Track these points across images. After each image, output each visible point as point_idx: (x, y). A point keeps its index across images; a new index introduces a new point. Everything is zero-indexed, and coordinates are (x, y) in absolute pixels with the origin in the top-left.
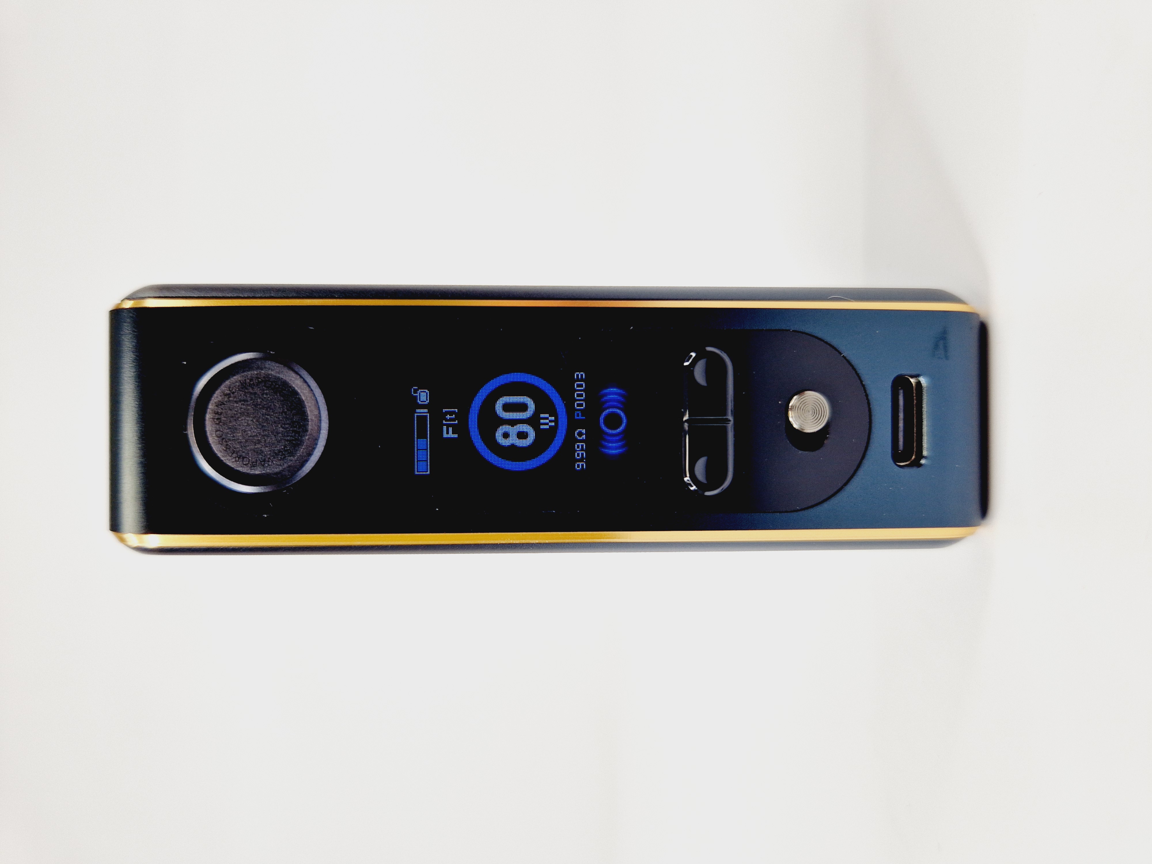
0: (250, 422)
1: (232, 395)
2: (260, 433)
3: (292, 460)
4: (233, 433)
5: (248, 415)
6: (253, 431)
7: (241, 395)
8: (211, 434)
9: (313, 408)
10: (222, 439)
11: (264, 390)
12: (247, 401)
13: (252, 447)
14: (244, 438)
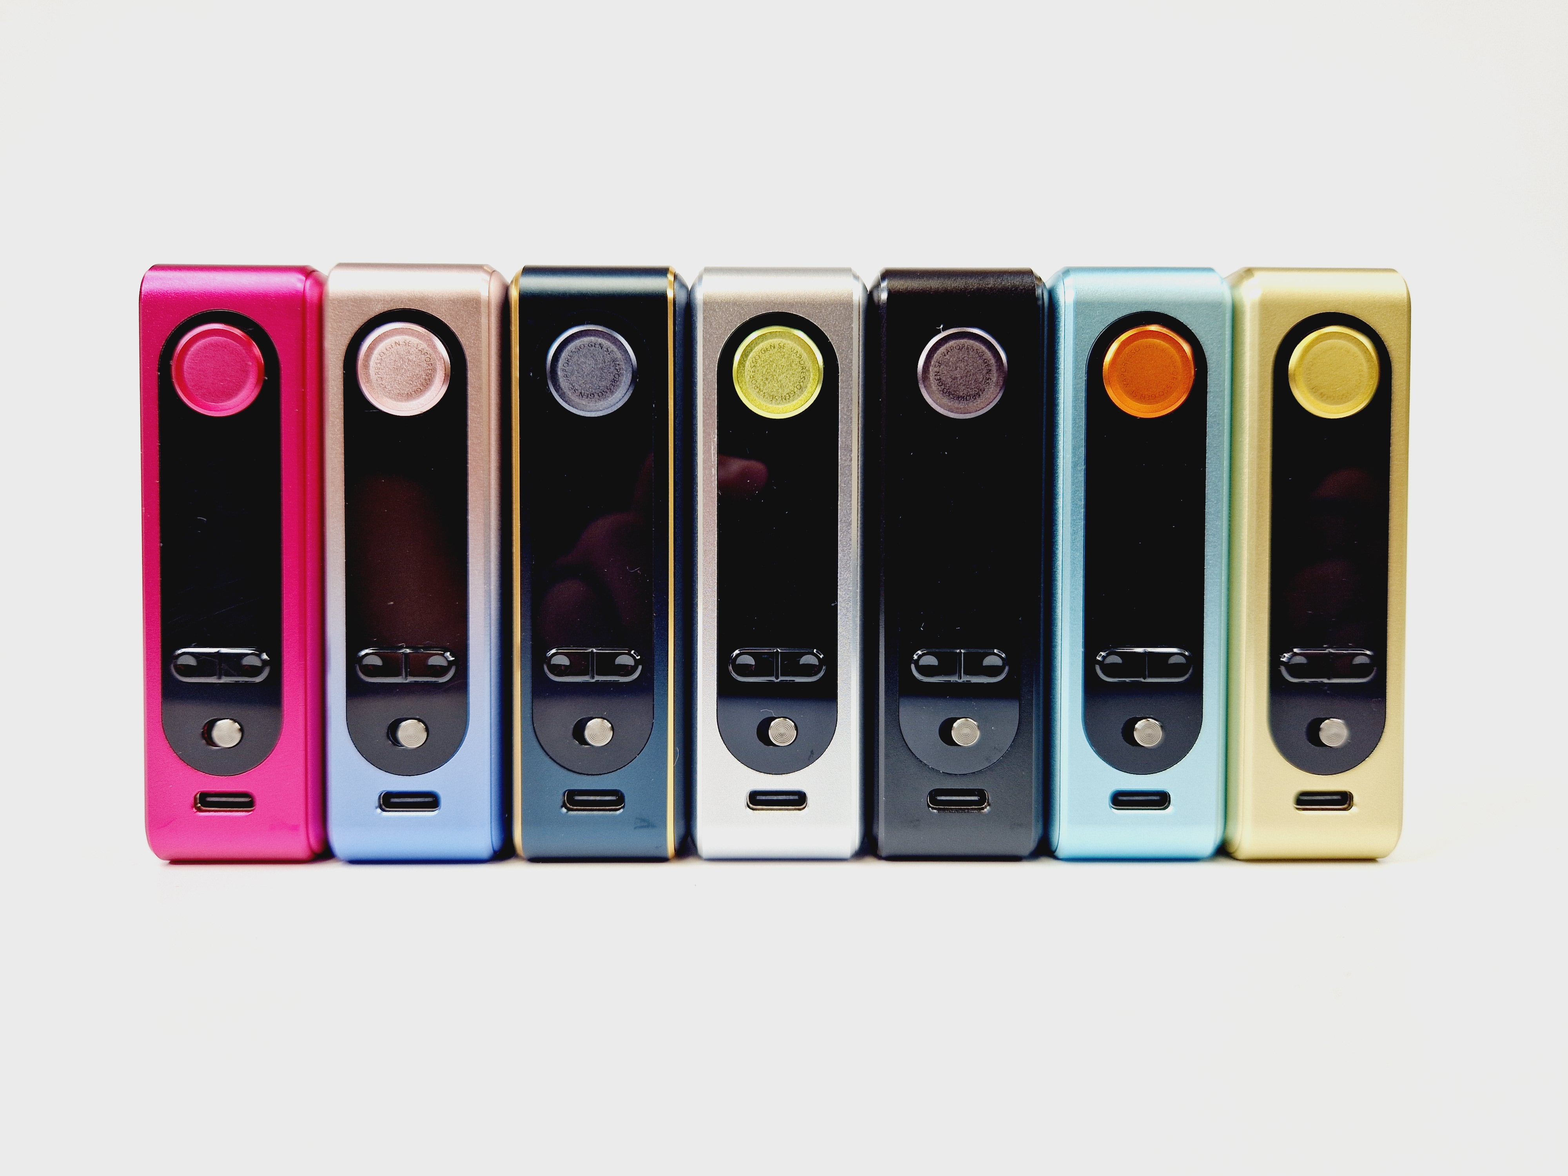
0: (591, 365)
1: (608, 353)
2: (584, 373)
3: (569, 393)
4: (584, 355)
5: (596, 364)
6: (587, 369)
7: (608, 358)
8: (581, 341)
9: (604, 406)
10: (579, 349)
11: (612, 373)
12: (605, 363)
13: (575, 368)
14: (581, 363)
